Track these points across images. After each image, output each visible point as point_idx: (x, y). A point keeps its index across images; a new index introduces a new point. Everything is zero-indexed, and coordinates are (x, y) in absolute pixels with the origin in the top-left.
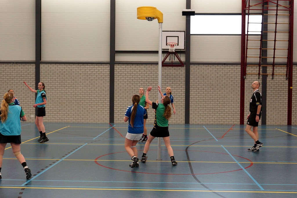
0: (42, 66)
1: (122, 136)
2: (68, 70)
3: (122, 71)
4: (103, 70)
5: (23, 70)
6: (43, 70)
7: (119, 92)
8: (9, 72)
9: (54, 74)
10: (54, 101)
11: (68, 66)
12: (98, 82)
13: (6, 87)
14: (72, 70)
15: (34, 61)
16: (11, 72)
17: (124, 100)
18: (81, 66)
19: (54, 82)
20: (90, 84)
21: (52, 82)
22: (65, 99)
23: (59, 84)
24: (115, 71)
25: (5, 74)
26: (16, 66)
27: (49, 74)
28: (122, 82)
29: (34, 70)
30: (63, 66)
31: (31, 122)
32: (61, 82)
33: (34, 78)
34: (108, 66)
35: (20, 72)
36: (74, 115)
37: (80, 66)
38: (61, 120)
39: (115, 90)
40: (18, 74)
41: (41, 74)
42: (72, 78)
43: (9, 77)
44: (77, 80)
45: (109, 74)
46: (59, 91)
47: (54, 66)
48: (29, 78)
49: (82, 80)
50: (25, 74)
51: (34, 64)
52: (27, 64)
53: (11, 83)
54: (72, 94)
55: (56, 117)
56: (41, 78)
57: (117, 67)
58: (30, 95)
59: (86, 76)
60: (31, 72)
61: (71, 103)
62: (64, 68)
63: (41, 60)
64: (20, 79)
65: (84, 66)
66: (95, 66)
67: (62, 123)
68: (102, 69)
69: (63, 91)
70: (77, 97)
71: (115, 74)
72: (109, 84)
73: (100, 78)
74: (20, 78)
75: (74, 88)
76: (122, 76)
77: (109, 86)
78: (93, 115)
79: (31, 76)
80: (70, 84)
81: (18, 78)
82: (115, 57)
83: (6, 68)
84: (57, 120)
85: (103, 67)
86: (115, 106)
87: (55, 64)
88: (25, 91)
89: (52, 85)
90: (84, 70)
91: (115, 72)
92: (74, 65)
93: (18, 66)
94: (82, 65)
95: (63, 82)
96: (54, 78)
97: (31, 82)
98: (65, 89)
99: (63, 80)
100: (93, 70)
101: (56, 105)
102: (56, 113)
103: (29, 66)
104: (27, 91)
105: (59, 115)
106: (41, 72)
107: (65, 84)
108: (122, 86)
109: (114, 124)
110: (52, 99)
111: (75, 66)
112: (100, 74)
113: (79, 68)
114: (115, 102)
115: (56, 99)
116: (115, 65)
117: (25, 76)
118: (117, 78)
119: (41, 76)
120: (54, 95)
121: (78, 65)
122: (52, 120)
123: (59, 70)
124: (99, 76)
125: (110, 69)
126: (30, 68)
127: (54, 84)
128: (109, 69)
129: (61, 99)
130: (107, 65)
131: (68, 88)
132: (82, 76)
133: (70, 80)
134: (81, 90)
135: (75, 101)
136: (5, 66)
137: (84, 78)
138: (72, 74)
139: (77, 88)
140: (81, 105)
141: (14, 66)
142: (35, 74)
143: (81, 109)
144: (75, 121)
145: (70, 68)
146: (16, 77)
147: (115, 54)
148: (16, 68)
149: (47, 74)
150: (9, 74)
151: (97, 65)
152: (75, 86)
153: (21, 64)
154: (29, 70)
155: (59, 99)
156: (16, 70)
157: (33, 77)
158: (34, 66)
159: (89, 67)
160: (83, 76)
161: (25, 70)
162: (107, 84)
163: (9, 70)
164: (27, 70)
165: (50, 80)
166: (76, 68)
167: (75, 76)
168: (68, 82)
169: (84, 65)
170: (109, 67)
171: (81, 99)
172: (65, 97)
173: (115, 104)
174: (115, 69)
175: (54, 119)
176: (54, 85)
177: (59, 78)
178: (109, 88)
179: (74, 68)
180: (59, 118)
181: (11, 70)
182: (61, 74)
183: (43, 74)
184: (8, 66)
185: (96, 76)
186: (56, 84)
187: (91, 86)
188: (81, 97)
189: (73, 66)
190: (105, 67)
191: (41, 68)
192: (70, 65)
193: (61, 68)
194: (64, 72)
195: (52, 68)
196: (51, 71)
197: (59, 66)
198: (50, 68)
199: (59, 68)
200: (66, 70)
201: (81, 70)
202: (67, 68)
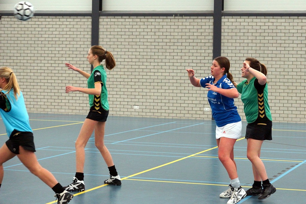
0: (224, 20)
2: (270, 27)
5: (192, 27)
6: (226, 27)
8: (168, 30)
9: (246, 34)
11: (271, 20)
13: (163, 57)
14: (278, 27)
15: (212, 11)
16: (172, 30)
18: (295, 21)
19: (245, 48)
21: (242, 48)
23: (254, 52)
25: (161, 34)
26: (180, 20)
27: (238, 34)
29: (212, 27)
30: (262, 20)
31: (205, 119)
32: (258, 48)
33: (212, 41)
35: (187, 30)
36: (281, 108)
37: (292, 20)
40: (183, 34)
41: (222, 34)
42: (278, 42)
43: (168, 41)
44: (287, 45)
47: (247, 20)
48: (203, 41)
49: (296, 45)
50: (195, 34)
51: (212, 17)
52: (199, 17)
53: (172, 51)
54: (278, 70)
56: (222, 41)
58: (203, 72)
60: (207, 31)
61: (276, 87)
62: (263, 24)
63: (223, 9)
64: (188, 44)
65: (300, 21)
70: (286, 77)
74: (187, 41)
75: (282, 59)
79: (206, 38)
80: (274, 52)
81: (184, 41)
83: (163, 24)
87: (247, 17)
88: (195, 65)
90: (300, 28)
92: (283, 17)
93: (185, 20)
94: (296, 17)
95: (262, 48)
96: (245, 41)
97: (206, 48)
99: (261, 45)
103: (203, 20)
104: (198, 65)
106: (222, 31)
107: (266, 52)
111: (284, 20)
113: (291, 24)
117: (196, 37)
119: (222, 37)
121: (288, 17)
123: (254, 27)
126: (204, 24)
127: (246, 52)
131: (270, 59)
132: (295, 38)
133: (274, 45)
134: (294, 63)
135: (282, 84)
136: (161, 20)
137: (299, 42)
138: (278, 35)
139: (287, 59)
140: (294, 91)
141: (177, 20)
142: (212, 34)
143: (293, 98)
144: (281, 119)
145: (275, 24)
146: (180, 41)
148: (181, 24)
149: (234, 34)
150: (168, 34)
152: (283, 56)
153: (188, 17)
154: (203, 27)
156: (180, 27)
157: (209, 39)
158: (212, 21)
160: (299, 38)
161: (195, 27)
163: (169, 27)
164: (200, 27)
165: (238, 45)
166: (286, 24)
167: (283, 38)
168: (270, 48)
169: (299, 17)
171: (294, 81)
177: (254, 41)
179: (283, 24)
181: (172, 27)
182: (258, 34)
183: (226, 34)
184: (166, 20)
186: (249, 52)
188: (294, 77)
189: (279, 21)
191: (222, 24)
192: (274, 19)
193: (258, 24)
194: (263, 31)
195: (242, 24)
196: (240, 29)
197: (255, 20)
198: (239, 24)
199: (255, 24)
200: (267, 27)
201: (295, 28)
202: (270, 24)
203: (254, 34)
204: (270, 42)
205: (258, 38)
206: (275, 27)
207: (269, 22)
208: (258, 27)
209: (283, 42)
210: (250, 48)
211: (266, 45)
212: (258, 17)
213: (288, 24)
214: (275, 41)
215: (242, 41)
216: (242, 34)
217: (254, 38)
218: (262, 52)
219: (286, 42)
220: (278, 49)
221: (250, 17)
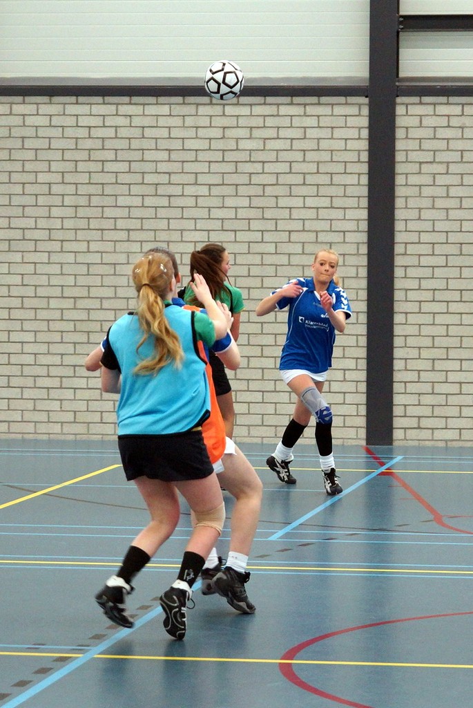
1: (443, 525)
2: (123, 132)
3: (441, 133)
4: (326, 133)
7: (425, 261)
9: (42, 155)
10: (43, 314)
11: (124, 109)
12: (298, 202)
14: (148, 132)
17: (454, 307)
18: (202, 110)
19: (41, 200)
20: (252, 213)
21: (30, 200)
22: (106, 304)
23: (70, 212)
24: (400, 133)
27: (16, 155)
28: (439, 203)
30: (96, 109)
32: (83, 201)
34: (360, 105)
37: (192, 109)
38: (80, 429)
39: (398, 249)
42: (149, 179)
44: (178, 190)
45: (365, 157)
46: (70, 258)
47: (44, 109)
49: (204, 190)
55: (55, 405)
57: (412, 110)
59: (230, 168)
62: (99, 121)
66: (284, 110)
67: (88, 444)
68: (325, 122)
69: (96, 258)
71: (399, 157)
72: (364, 214)
73: (309, 179)
76: (442, 168)
77: (364, 226)
78: (269, 397)
80: (136, 213)
82: (401, 50)
84: (57, 428)
85: (327, 110)
86: (397, 342)
87: (46, 99)
89: (31, 223)
90: (217, 133)
91: (400, 145)
92: (162, 99)
95: (95, 201)
96: (42, 178)
98: (109, 247)
99: (92, 189)
100: (271, 133)
101: (57, 337)
102: (55, 382)
105: (69, 394)
107: (109, 212)
108: (440, 226)
109: (391, 451)
110: (28, 303)
111: (165, 110)
112: (309, 156)
113: (189, 121)
114: (398, 319)
115: (53, 304)
116: (399, 100)
118: (413, 180)
120: (43, 280)
121: (179, 99)
122: (30, 428)
123: (69, 132)
124: (304, 168)
125: (372, 127)
127: (43, 212)
128: (365, 122)
129: (81, 304)
130: (351, 99)
131: (123, 235)
132: (203, 167)
133: (135, 190)
137: (216, 179)
138: (149, 156)
145: (137, 121)
147: (401, 34)
149: (4, 155)
151: (297, 100)
152: (163, 224)
155: (68, 304)
159: (245, 111)
160: (214, 167)
162: (350, 214)
165: (18, 189)
166: (172, 122)
167: (163, 167)
168: (122, 201)
170: (365, 111)
172: (109, 292)
173: (397, 330)
174: (400, 122)
175: (43, 417)
176: (42, 223)
177: (68, 178)
178: (363, 237)
179: (162, 121)
180: (70, 417)
182: (83, 155)
185: (284, 167)
186: (56, 212)
187: (255, 225)
189: (151, 110)
190: (338, 110)
192: (135, 104)
193: (84, 121)
194: (98, 144)
195: (29, 121)
196: (23, 138)
197: (72, 109)
198: (19, 120)
199: (71, 121)
200: (111, 133)
201: (201, 133)
202: (121, 121)
203: (68, 155)
204: (122, 178)
205: (81, 167)
206: (137, 132)
207: (117, 115)
208: (83, 133)
209: (165, 179)
210: (58, 200)
211: (108, 190)
212: (81, 99)
213: (177, 122)
214: (138, 178)
215: (31, 178)
216: (30, 156)
217: (69, 166)
218: (97, 212)
219: (174, 179)
220: (148, 201)
221: (56, 99)
